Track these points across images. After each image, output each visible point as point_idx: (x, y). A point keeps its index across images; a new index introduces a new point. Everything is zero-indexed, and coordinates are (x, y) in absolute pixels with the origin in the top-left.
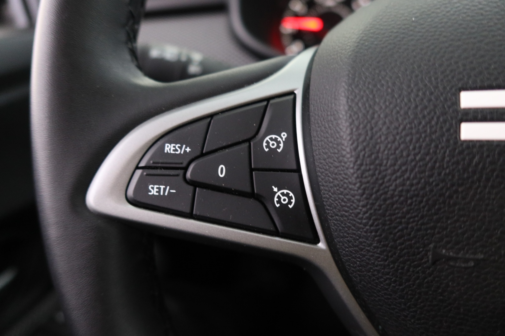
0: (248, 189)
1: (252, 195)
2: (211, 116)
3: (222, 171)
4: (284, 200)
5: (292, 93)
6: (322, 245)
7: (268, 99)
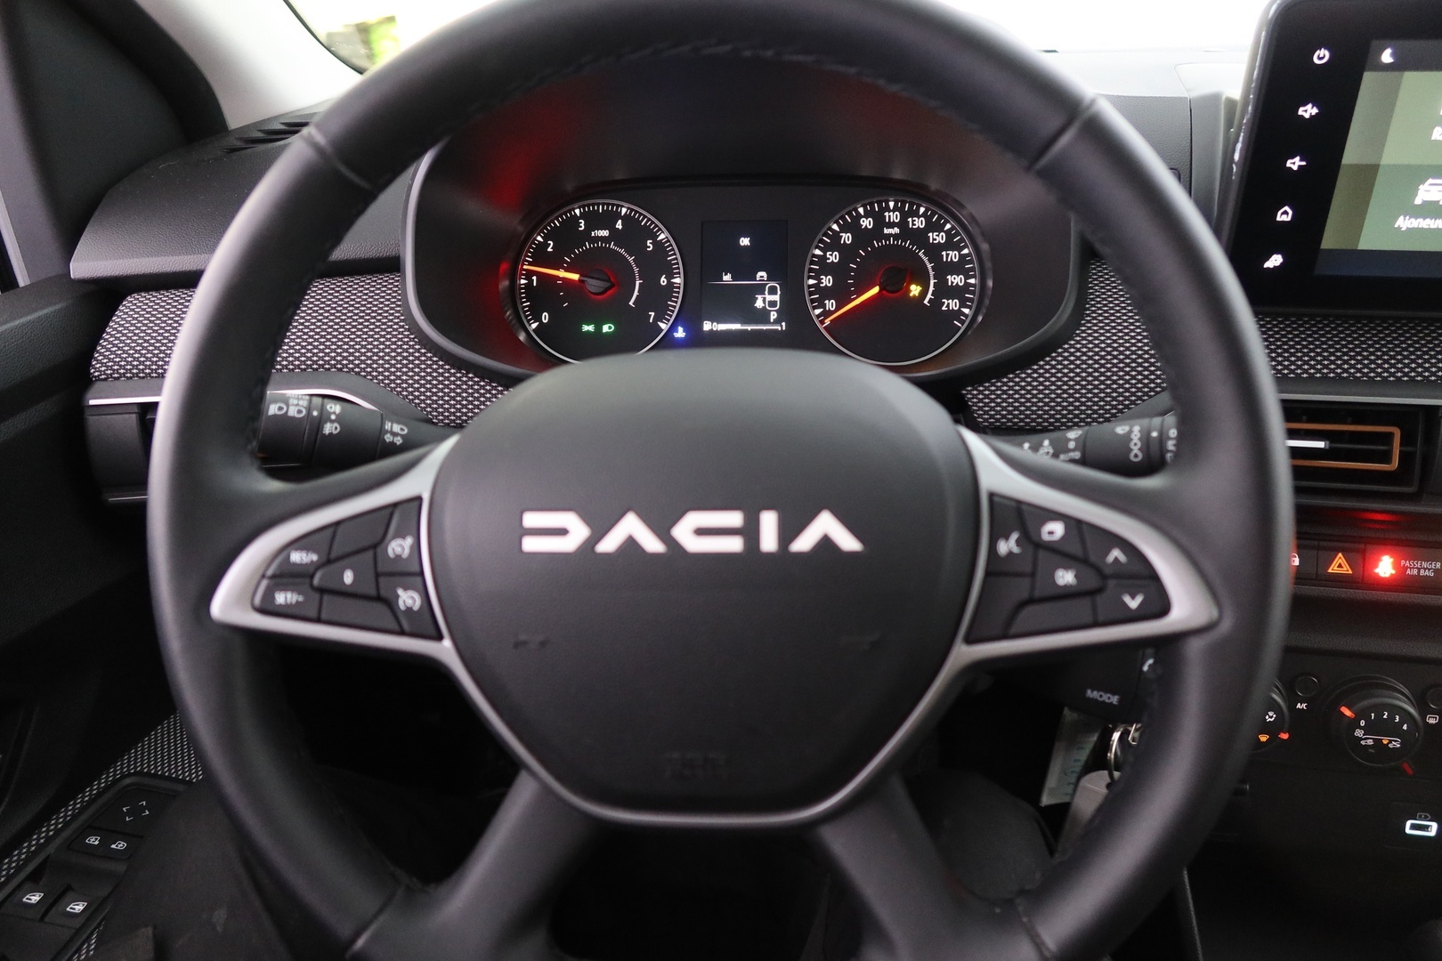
0: (373, 592)
1: (379, 598)
2: (338, 524)
3: (348, 577)
4: (409, 603)
5: (419, 499)
6: (447, 643)
7: (395, 505)
